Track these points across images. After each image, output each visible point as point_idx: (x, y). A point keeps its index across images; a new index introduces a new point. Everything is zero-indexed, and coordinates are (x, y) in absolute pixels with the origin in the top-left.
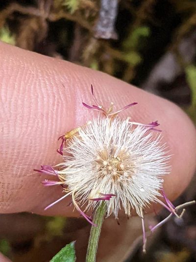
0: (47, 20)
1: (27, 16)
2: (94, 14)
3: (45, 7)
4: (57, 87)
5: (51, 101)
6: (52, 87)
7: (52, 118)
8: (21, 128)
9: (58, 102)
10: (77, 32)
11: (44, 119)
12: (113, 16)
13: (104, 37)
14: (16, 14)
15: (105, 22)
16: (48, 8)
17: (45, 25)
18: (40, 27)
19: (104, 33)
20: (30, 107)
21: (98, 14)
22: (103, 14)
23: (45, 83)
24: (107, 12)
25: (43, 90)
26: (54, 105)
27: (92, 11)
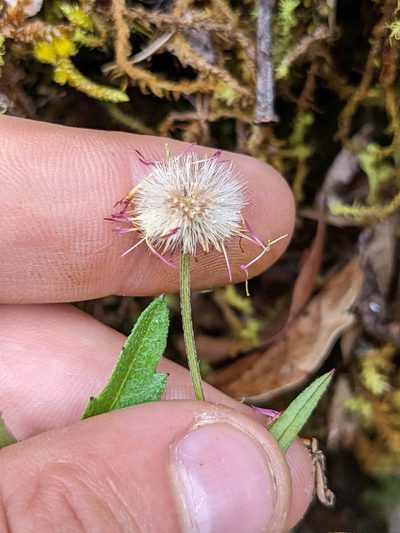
0: (207, 121)
1: (187, 123)
2: (251, 102)
3: (203, 108)
4: (106, 156)
5: (100, 172)
6: (100, 157)
7: (104, 188)
8: (71, 202)
9: (109, 171)
10: (240, 130)
11: (95, 191)
12: (270, 98)
13: (264, 120)
14: (177, 122)
15: (263, 106)
16: (206, 110)
17: (205, 127)
18: (201, 131)
19: (264, 117)
20: (76, 180)
21: (255, 100)
22: (259, 98)
23: (91, 154)
24: (263, 95)
25: (90, 161)
26: (103, 174)
27: (249, 99)
